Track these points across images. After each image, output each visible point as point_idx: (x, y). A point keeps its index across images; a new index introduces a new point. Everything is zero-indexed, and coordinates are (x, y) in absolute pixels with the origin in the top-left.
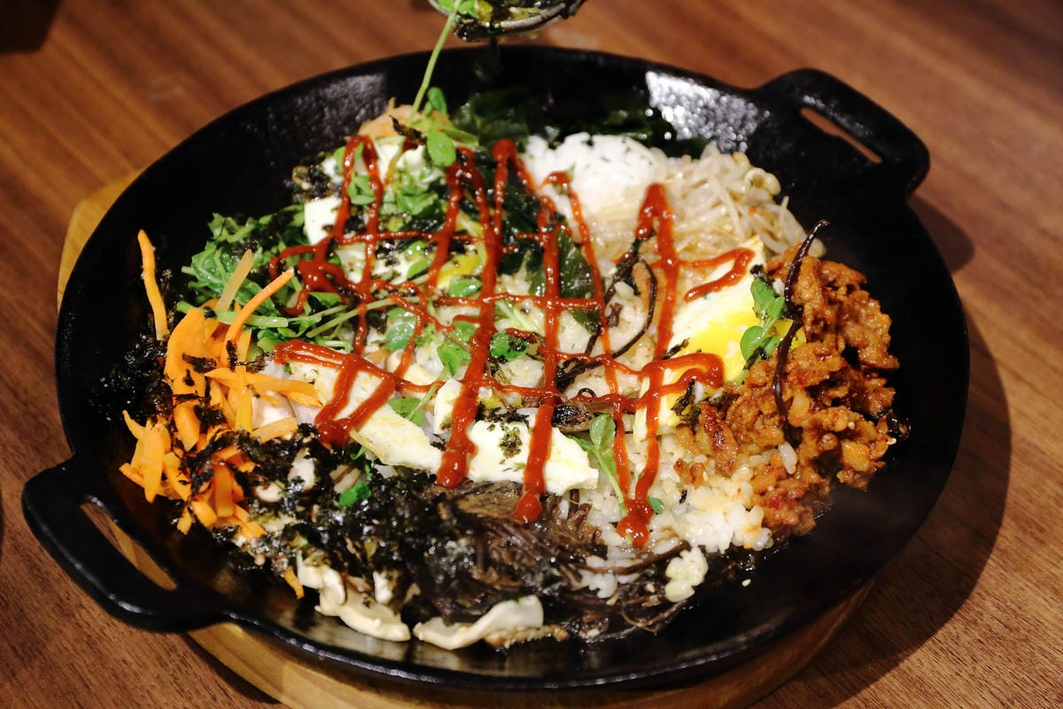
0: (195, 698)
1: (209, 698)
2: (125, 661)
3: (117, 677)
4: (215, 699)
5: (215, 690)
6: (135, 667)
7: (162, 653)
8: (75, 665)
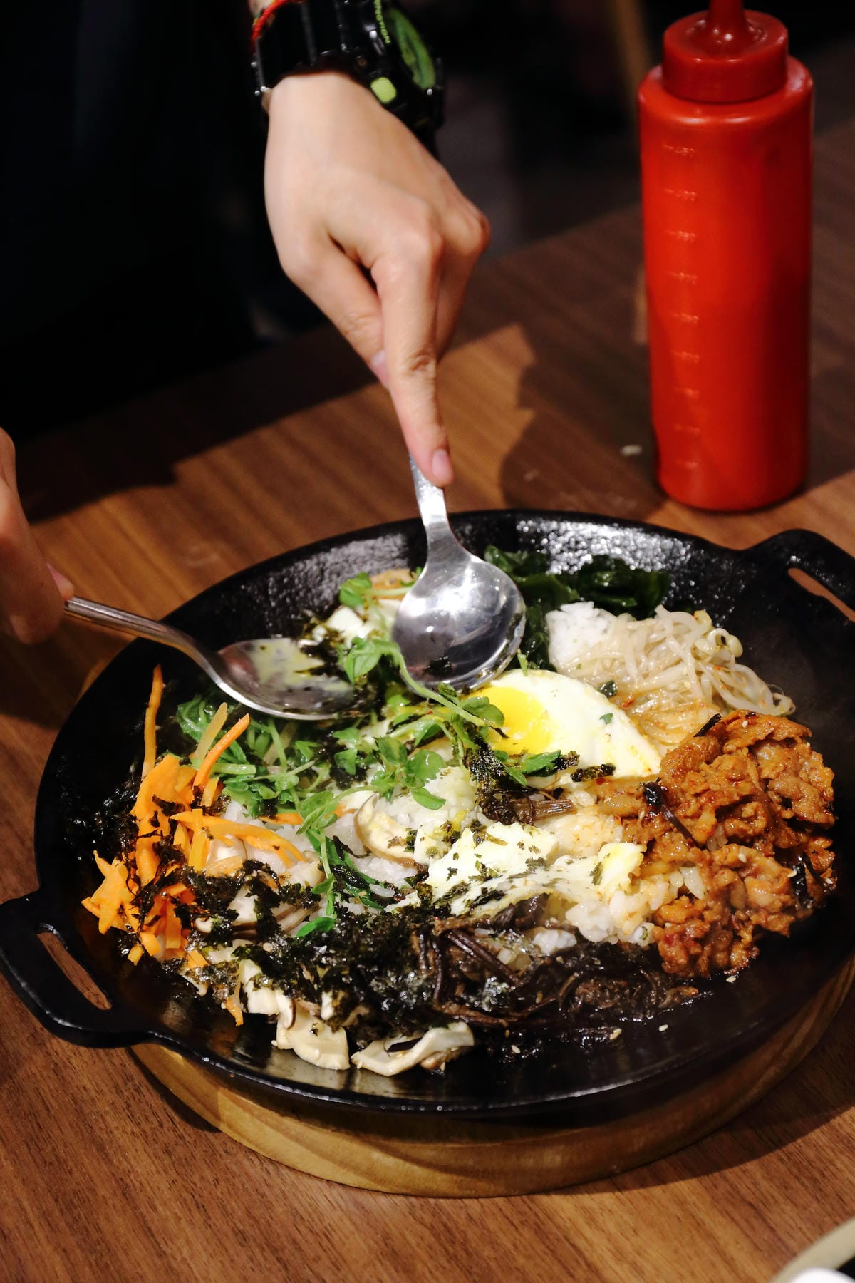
0: (143, 1124)
1: (156, 1125)
2: (85, 1088)
3: (75, 1101)
4: (161, 1126)
5: (162, 1116)
6: (93, 1093)
7: (120, 1082)
8: (40, 1090)
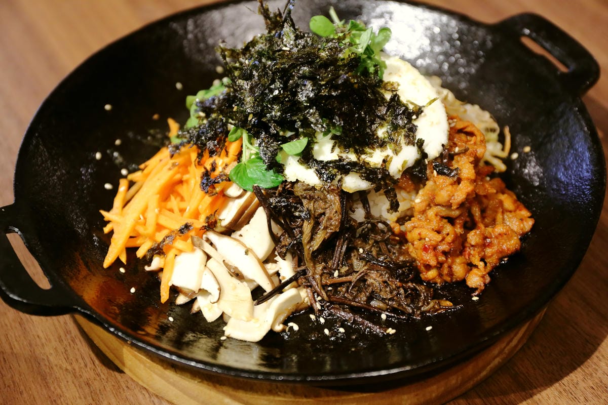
0: (74, 364)
3: (31, 345)
6: (44, 340)
7: (62, 334)
